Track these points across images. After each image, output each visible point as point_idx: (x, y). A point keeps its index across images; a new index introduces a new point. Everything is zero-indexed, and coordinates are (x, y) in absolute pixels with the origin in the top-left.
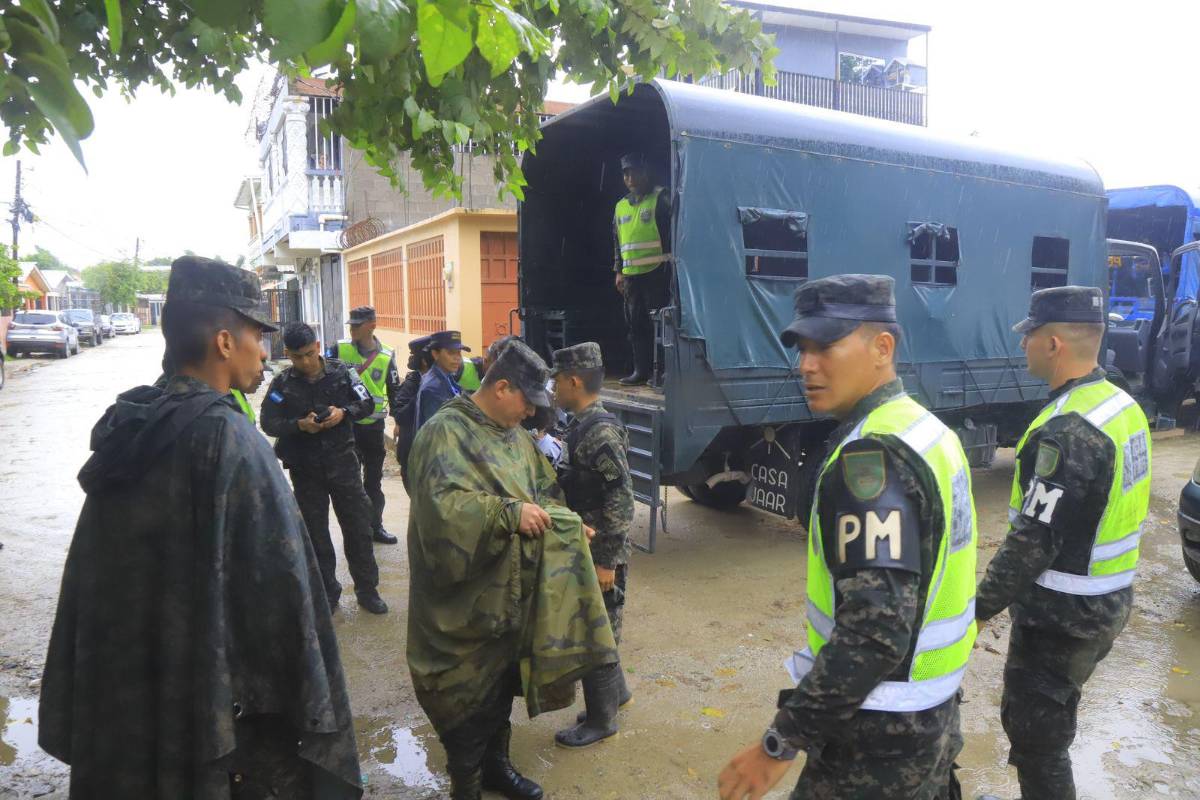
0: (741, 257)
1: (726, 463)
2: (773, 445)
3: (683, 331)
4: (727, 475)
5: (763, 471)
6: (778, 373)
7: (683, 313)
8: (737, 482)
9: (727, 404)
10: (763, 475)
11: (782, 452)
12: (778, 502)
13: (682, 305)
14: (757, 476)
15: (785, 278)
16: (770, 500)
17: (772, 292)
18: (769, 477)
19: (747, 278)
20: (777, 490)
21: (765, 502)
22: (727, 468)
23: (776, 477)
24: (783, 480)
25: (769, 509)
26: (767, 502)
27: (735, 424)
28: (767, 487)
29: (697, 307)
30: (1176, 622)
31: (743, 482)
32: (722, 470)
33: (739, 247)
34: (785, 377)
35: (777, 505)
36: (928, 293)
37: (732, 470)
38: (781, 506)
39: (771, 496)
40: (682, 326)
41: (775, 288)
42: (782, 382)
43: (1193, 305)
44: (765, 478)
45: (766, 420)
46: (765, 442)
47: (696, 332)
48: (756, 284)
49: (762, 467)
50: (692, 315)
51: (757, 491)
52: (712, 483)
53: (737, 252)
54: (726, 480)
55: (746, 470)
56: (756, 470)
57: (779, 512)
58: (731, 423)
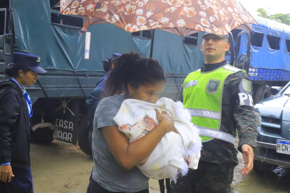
0: (49, 13)
1: (42, 118)
2: (66, 109)
3: (16, 47)
4: (43, 125)
5: (61, 122)
6: (67, 73)
7: (16, 38)
8: (47, 128)
9: (41, 87)
10: (61, 124)
11: (70, 112)
12: (69, 137)
13: (15, 34)
14: (59, 125)
15: (72, 27)
16: (65, 136)
17: (65, 33)
18: (64, 125)
19: (53, 25)
20: (68, 131)
21: (62, 137)
22: (43, 121)
23: (67, 124)
24: (71, 126)
25: (64, 140)
26: (63, 137)
27: (45, 97)
28: (63, 130)
29: (24, 36)
30: (241, 183)
31: (51, 129)
32: (40, 122)
33: (48, 8)
34: (71, 75)
35: (68, 138)
36: (139, 41)
37: (45, 122)
38: (70, 138)
39: (65, 134)
40: (15, 44)
41: (66, 30)
42: (70, 77)
43: (245, 56)
44: (62, 126)
45: (62, 95)
46: (63, 108)
47: (23, 48)
48: (56, 28)
49: (61, 120)
50: (21, 39)
51: (58, 132)
52: (34, 128)
53: (46, 11)
54: (42, 127)
55: (53, 123)
56: (58, 121)
57: (69, 142)
58: (43, 96)
